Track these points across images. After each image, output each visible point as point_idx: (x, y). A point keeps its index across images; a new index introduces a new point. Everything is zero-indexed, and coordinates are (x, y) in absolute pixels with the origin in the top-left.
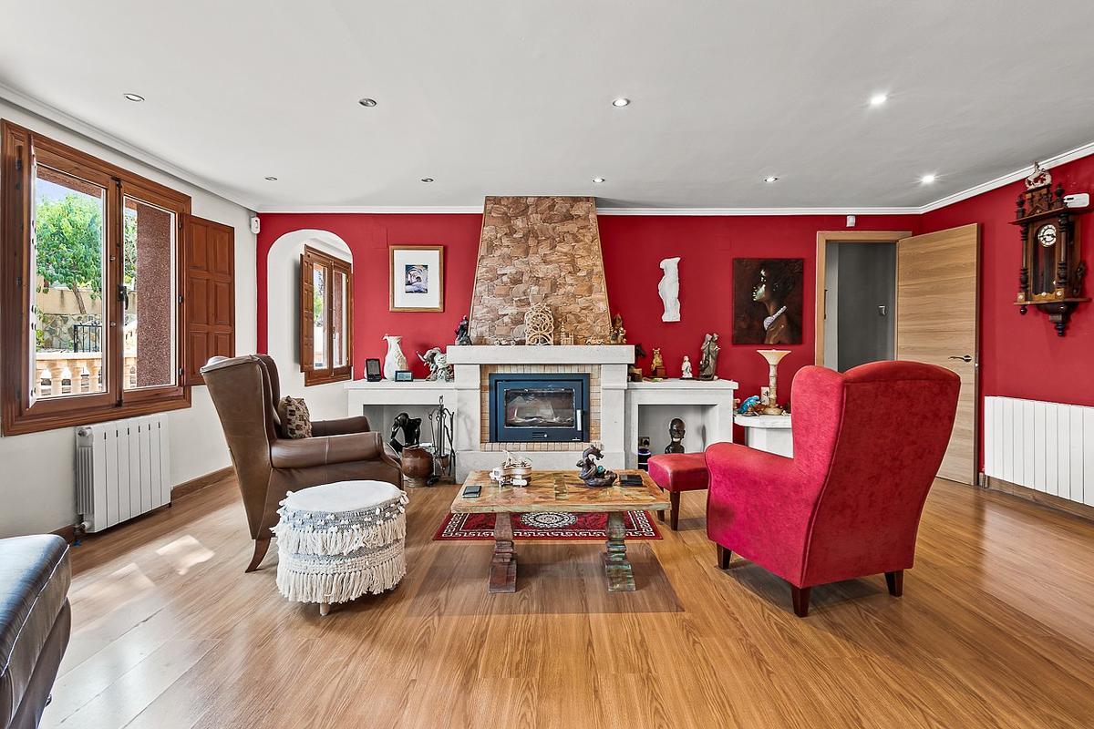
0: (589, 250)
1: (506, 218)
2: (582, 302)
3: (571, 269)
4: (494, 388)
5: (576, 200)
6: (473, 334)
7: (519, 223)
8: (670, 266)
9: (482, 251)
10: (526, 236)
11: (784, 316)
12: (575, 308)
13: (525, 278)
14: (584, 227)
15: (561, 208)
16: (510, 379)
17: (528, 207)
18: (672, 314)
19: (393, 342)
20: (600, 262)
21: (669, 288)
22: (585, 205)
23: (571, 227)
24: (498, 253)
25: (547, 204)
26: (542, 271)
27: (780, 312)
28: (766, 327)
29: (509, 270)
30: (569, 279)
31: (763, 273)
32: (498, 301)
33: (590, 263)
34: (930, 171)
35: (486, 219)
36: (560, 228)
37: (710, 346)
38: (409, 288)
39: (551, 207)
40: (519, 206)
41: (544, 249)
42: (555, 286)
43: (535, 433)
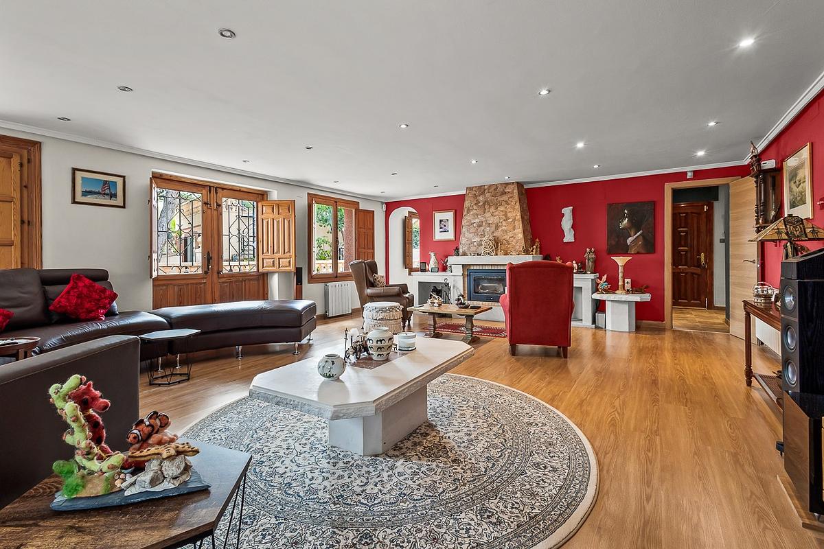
0: (514, 208)
1: (475, 196)
2: (510, 234)
3: (505, 218)
4: (469, 275)
5: (507, 184)
6: (461, 251)
7: (481, 198)
8: (567, 211)
9: (465, 213)
10: (484, 204)
11: (641, 237)
12: (507, 237)
13: (484, 224)
14: (511, 197)
15: (500, 189)
16: (476, 271)
17: (485, 190)
18: (569, 237)
19: (432, 254)
20: (519, 214)
21: (567, 223)
22: (511, 186)
23: (505, 198)
24: (471, 213)
25: (494, 187)
26: (491, 220)
27: (638, 234)
28: (629, 244)
29: (477, 221)
30: (504, 223)
31: (626, 211)
32: (472, 235)
33: (514, 215)
34: (701, 148)
35: (466, 198)
36: (500, 199)
37: (589, 255)
38: (441, 230)
39: (495, 190)
40: (481, 190)
41: (492, 210)
42: (497, 227)
43: (488, 297)
